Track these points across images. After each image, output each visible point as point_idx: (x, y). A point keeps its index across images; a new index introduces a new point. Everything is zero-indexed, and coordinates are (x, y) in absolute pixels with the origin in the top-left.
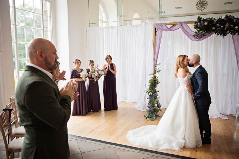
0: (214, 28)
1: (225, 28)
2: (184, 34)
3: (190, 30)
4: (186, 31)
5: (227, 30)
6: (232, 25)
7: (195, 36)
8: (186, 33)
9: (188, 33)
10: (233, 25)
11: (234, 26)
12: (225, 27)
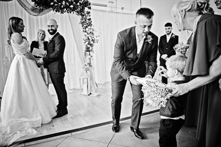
0: (52, 4)
1: (62, 6)
2: (20, 6)
3: (27, 3)
4: (22, 3)
5: (64, 8)
6: (67, 4)
7: (33, 10)
8: (23, 6)
9: (25, 5)
10: (69, 3)
11: (70, 5)
12: (62, 4)
